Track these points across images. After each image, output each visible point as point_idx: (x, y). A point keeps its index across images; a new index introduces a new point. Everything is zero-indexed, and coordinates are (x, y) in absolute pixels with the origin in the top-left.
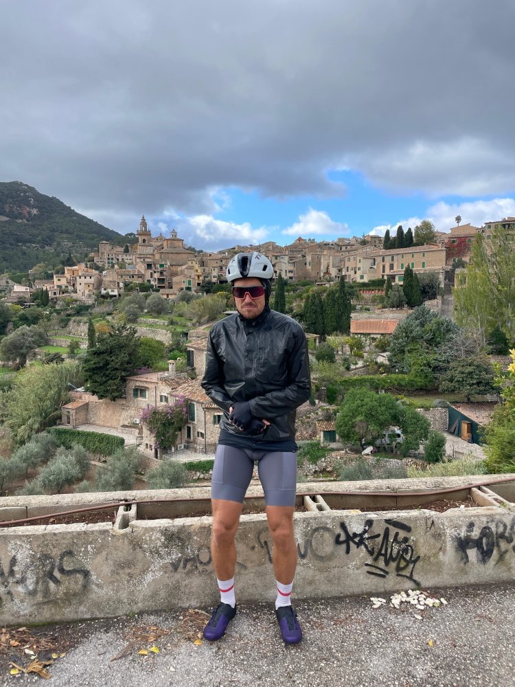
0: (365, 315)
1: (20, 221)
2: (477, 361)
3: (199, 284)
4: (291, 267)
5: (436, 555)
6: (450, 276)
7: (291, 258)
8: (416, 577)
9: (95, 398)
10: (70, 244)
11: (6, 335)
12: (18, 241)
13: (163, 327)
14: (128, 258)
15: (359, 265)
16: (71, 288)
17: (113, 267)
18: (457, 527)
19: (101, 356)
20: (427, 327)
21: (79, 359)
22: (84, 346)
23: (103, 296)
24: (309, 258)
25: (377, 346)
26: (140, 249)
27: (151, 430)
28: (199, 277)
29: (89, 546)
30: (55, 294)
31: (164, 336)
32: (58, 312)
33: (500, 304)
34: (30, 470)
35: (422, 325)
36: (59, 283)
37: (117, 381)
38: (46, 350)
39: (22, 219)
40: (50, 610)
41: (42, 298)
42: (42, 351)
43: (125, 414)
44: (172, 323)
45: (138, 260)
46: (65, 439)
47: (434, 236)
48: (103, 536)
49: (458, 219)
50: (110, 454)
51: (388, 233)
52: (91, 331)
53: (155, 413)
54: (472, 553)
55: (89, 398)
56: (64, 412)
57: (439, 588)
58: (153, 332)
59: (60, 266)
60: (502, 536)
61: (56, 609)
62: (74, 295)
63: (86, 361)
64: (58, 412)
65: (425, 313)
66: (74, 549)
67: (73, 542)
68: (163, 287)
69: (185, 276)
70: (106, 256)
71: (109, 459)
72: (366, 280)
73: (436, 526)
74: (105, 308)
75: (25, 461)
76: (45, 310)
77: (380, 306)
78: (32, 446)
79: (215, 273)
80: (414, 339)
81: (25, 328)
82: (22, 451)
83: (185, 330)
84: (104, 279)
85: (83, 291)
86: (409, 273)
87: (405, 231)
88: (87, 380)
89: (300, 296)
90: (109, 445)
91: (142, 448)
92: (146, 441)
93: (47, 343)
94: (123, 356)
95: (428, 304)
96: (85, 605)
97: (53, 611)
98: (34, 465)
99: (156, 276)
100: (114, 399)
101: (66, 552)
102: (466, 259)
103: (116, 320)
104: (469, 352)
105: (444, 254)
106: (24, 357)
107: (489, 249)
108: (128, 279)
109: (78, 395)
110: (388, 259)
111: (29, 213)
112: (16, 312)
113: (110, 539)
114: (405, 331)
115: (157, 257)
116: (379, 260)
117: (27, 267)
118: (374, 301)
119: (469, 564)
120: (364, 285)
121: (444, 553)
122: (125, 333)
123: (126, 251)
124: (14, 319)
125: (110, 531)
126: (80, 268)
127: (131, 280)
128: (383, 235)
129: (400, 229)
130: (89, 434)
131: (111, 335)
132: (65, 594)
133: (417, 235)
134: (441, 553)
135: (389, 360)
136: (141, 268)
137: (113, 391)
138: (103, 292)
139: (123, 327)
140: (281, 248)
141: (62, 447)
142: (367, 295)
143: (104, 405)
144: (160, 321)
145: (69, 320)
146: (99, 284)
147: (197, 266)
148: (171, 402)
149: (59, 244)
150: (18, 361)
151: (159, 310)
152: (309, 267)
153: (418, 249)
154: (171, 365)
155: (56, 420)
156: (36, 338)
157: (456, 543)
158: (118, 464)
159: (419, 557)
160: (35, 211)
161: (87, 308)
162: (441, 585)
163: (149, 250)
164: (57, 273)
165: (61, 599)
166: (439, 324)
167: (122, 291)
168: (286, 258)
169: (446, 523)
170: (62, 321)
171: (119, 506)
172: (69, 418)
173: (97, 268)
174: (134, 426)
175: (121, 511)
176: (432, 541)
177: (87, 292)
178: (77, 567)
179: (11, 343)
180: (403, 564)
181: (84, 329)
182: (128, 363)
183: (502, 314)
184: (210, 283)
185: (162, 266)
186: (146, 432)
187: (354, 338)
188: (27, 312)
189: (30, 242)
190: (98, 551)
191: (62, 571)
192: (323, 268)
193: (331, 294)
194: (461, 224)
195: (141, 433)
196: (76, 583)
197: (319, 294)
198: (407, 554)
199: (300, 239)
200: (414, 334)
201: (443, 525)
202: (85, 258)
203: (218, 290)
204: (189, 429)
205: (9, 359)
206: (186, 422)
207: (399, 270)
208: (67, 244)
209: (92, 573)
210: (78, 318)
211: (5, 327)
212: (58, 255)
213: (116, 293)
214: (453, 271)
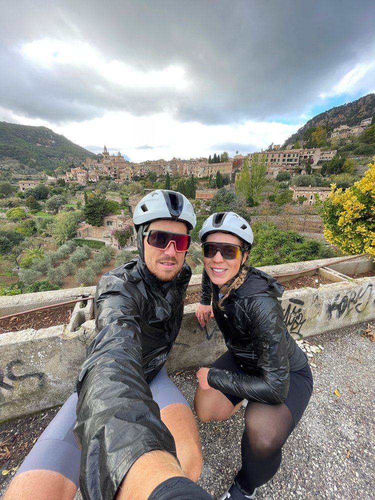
0: (201, 191)
1: (47, 146)
2: (243, 209)
3: (132, 177)
4: (171, 171)
5: (314, 317)
6: (234, 176)
7: (171, 166)
8: (301, 332)
9: (91, 226)
10: (72, 158)
11: (48, 199)
12: (47, 156)
13: (118, 196)
14: (99, 165)
15: (199, 170)
16: (75, 178)
17: (93, 169)
18: (330, 298)
19: (92, 208)
20: (225, 196)
21: (82, 209)
22: (84, 204)
23: (89, 182)
24: (178, 167)
25: (206, 204)
26: (105, 161)
27: (116, 238)
28: (132, 174)
29: (39, 353)
30: (68, 181)
31: (118, 200)
32: (70, 189)
33: (252, 187)
34: (66, 256)
35: (223, 195)
36: (69, 176)
37: (100, 219)
38: (67, 206)
39: (47, 145)
40: (8, 410)
41: (62, 183)
42: (65, 206)
43: (104, 232)
44: (121, 194)
45: (104, 166)
46: (80, 243)
47: (228, 159)
48: (53, 343)
49: (237, 152)
50: (99, 248)
51: (210, 156)
52: (86, 197)
53: (117, 231)
54: (335, 313)
55: (87, 226)
56: (78, 232)
57: (312, 336)
58: (113, 198)
59: (69, 168)
60: (352, 301)
61: (14, 408)
62: (77, 182)
63: (85, 210)
64: (75, 232)
65: (224, 190)
66: (23, 358)
67: (19, 352)
68: (116, 178)
69: (126, 173)
70: (89, 164)
71: (99, 250)
72: (201, 177)
73: (319, 299)
74: (91, 187)
75: (63, 252)
76: (64, 188)
77: (207, 187)
78: (65, 246)
79: (139, 172)
80: (220, 201)
81: (56, 196)
82: (61, 248)
83: (127, 197)
84: (89, 174)
85: (81, 180)
86: (218, 174)
87: (217, 156)
88: (86, 219)
89: (175, 183)
90: (98, 245)
91: (113, 246)
92: (114, 243)
93: (67, 203)
94: (101, 208)
95: (225, 186)
96: (45, 399)
97: (12, 409)
98: (68, 253)
99: (113, 173)
100: (99, 226)
101: (13, 361)
102: (240, 169)
103: (96, 193)
104: (240, 206)
105: (232, 166)
106: (57, 209)
107: (250, 164)
108: (101, 175)
109: (83, 225)
110: (210, 168)
111: (51, 142)
112: (51, 188)
113: (61, 344)
114: (217, 197)
115: (113, 164)
116: (207, 168)
117: (53, 169)
118: (204, 185)
119: (331, 320)
120: (201, 179)
121: (319, 316)
122: (101, 198)
123: (99, 162)
124: (50, 192)
125: (60, 337)
126: (78, 169)
127: (102, 175)
128: (208, 158)
129: (215, 155)
130: (89, 241)
131: (95, 199)
132: (22, 395)
133: (222, 158)
134: (318, 316)
135: (211, 209)
136: (106, 169)
137: (98, 223)
138: (90, 180)
139: (100, 195)
140: (166, 162)
141: (78, 246)
142: (202, 183)
143: (95, 229)
144: (116, 193)
145: (76, 193)
146: (88, 176)
147: (130, 169)
148: (124, 227)
149: (67, 158)
150: (55, 211)
151: (115, 188)
152: (178, 171)
153: (222, 164)
154: (122, 212)
155: (74, 235)
156: (61, 200)
157: (327, 308)
158: (103, 252)
159: (305, 320)
160: (53, 142)
161: (83, 187)
162: (314, 334)
163: (109, 161)
164: (68, 171)
165: (18, 400)
166: (230, 195)
167: (98, 180)
168: (169, 166)
169: (325, 297)
170: (72, 193)
171: (76, 302)
172: (80, 234)
173: (86, 169)
174: (109, 237)
175: (77, 308)
176: (315, 309)
177: (82, 180)
178: (29, 372)
179: (50, 203)
180: (295, 325)
181: (83, 196)
182: (103, 211)
183: (252, 191)
184: (136, 176)
185: (115, 168)
186: (114, 239)
187: (197, 201)
188: (56, 189)
189: (53, 157)
190: (51, 355)
191: (13, 378)
192: (184, 171)
193: (188, 182)
194: (238, 154)
195: (112, 240)
196: (32, 384)
197: (183, 182)
198: (298, 319)
199: (174, 158)
200: (220, 199)
201: (323, 297)
202: (80, 165)
203: (140, 180)
204: (132, 238)
205: (50, 210)
206: (131, 235)
207: (214, 173)
208: (70, 158)
209: (47, 374)
210: (79, 192)
211: (47, 196)
212: (67, 163)
213: (95, 181)
214: (235, 174)
